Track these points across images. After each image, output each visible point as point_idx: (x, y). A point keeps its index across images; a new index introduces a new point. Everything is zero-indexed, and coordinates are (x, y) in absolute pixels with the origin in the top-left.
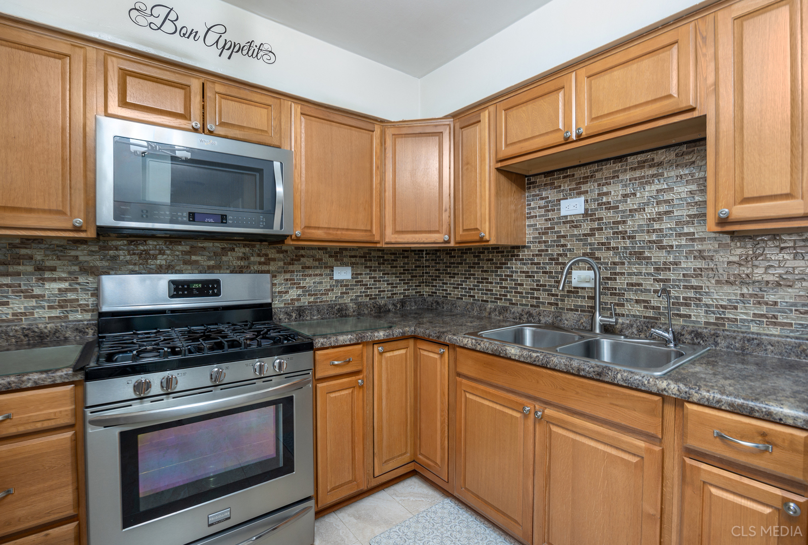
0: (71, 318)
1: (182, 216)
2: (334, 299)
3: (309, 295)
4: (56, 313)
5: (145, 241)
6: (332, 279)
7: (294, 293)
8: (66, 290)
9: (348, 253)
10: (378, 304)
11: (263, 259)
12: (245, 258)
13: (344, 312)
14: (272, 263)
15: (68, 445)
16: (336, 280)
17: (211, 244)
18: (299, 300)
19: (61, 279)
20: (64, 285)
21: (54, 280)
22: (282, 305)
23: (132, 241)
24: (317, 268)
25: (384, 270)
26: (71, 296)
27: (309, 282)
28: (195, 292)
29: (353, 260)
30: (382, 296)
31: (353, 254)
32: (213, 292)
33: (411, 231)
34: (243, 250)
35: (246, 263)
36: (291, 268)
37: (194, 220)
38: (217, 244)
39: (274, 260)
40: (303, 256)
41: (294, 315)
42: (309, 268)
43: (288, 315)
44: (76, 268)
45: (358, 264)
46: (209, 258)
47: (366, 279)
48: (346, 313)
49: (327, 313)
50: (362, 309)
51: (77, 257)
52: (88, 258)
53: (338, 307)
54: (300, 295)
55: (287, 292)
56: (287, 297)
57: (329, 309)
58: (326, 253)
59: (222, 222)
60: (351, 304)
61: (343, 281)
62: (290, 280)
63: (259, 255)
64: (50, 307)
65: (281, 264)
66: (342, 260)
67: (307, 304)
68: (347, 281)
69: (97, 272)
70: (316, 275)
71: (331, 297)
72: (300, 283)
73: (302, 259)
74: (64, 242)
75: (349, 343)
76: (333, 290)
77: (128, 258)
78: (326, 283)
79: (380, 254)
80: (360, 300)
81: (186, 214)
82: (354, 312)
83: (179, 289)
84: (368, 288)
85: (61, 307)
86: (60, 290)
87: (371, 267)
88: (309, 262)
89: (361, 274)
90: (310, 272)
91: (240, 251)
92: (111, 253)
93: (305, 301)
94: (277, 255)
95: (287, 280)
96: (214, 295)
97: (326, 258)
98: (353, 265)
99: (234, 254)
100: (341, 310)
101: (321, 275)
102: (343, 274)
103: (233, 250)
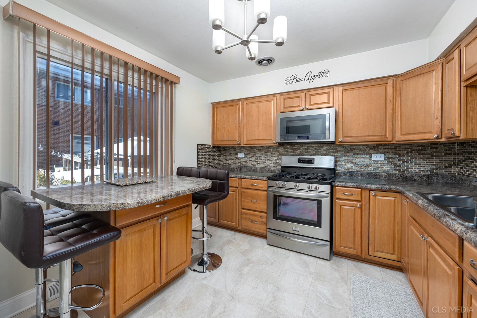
0: (277, 167)
1: (296, 138)
2: (372, 170)
3: (357, 167)
4: (274, 165)
5: (295, 145)
6: (371, 160)
7: (349, 165)
8: (277, 160)
9: (382, 147)
10: (405, 175)
11: (334, 151)
12: (327, 150)
13: (378, 177)
14: (339, 152)
15: (266, 195)
16: (373, 161)
17: (314, 146)
18: (351, 168)
19: (276, 157)
20: (276, 158)
21: (274, 157)
22: (343, 170)
23: (291, 146)
24: (363, 154)
25: (412, 156)
26: (278, 161)
27: (357, 161)
28: (306, 162)
29: (386, 150)
30: (409, 171)
31: (386, 147)
32: (312, 162)
33: (412, 133)
34: (326, 147)
35: (328, 152)
36: (348, 154)
37: (299, 139)
38: (317, 145)
39: (340, 151)
40: (354, 149)
41: (348, 175)
42: (357, 154)
43: (345, 174)
44: (279, 154)
45: (389, 152)
46: (313, 150)
47: (396, 161)
48: (379, 178)
49: (367, 176)
50: (391, 177)
51: (279, 151)
52: (281, 151)
53: (374, 174)
54: (352, 166)
55: (345, 165)
56: (346, 167)
57: (368, 174)
58: (368, 147)
59: (308, 138)
60: (383, 173)
61: (378, 161)
62: (347, 159)
63: (333, 149)
64: (273, 164)
65: (343, 152)
66: (378, 151)
67: (356, 171)
68: (382, 161)
69: (282, 154)
70: (362, 158)
71: (370, 169)
72: (352, 161)
73: (354, 150)
74: (276, 147)
75: (352, 187)
76: (372, 165)
77: (290, 151)
78: (367, 161)
79: (408, 147)
80: (391, 172)
81: (297, 137)
82: (385, 177)
83: (311, 161)
84: (397, 166)
85: (276, 164)
86: (275, 159)
87: (401, 154)
88: (358, 151)
89: (392, 158)
90: (358, 156)
91: (325, 147)
92: (286, 149)
93: (355, 169)
94: (341, 149)
95: (346, 159)
96: (312, 163)
97: (367, 150)
98: (385, 153)
99: (323, 149)
100: (376, 176)
101: (365, 158)
102: (379, 157)
103: (322, 147)
